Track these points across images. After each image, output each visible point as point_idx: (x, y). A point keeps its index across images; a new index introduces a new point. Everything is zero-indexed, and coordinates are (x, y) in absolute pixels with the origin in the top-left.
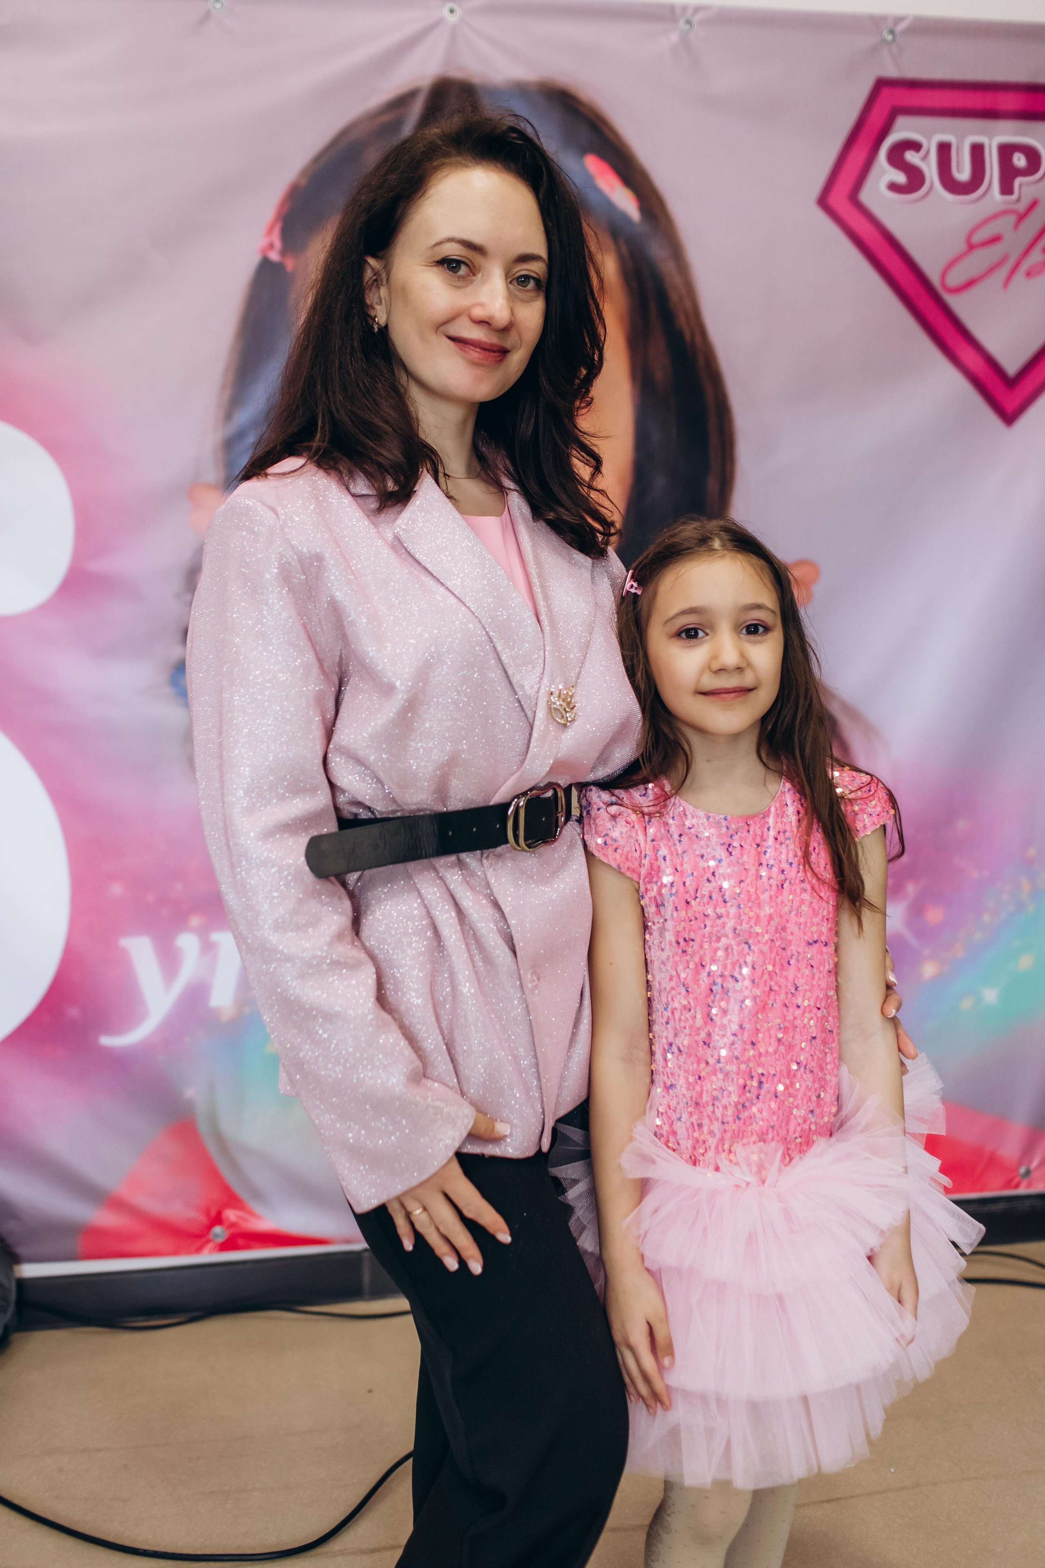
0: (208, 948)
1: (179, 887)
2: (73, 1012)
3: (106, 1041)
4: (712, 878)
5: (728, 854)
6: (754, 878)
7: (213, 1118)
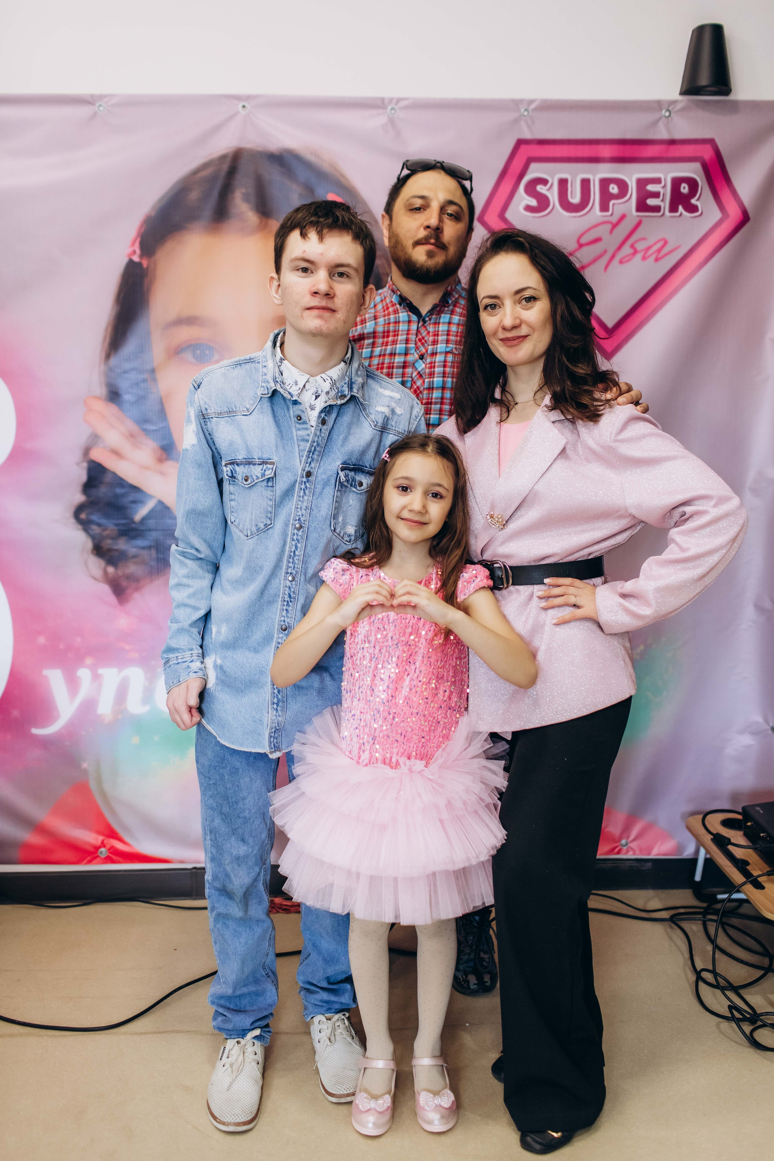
0: (96, 677)
1: (79, 640)
2: (15, 713)
3: (35, 731)
7: (99, 780)
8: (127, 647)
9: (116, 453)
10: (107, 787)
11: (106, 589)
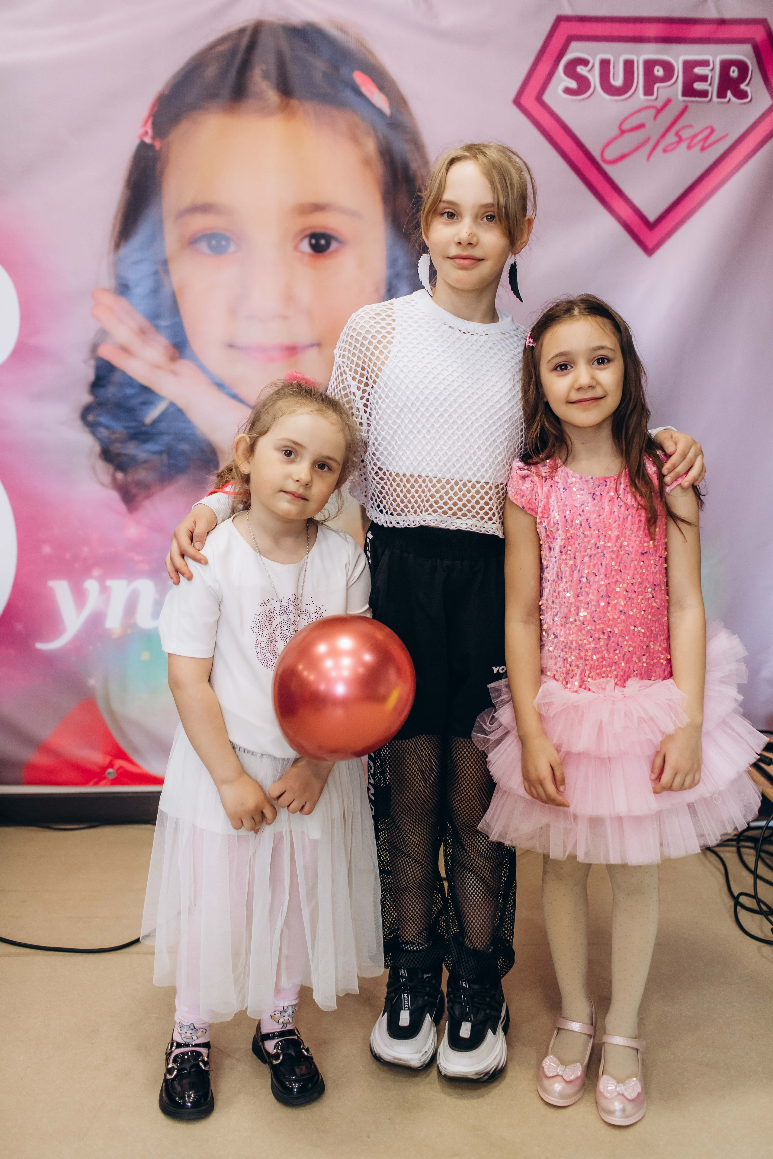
0: (104, 589)
1: (86, 550)
2: (19, 627)
3: (40, 646)
4: (582, 513)
5: (592, 499)
6: (608, 513)
7: (107, 699)
8: (137, 558)
9: (125, 350)
10: (116, 705)
11: (114, 496)
